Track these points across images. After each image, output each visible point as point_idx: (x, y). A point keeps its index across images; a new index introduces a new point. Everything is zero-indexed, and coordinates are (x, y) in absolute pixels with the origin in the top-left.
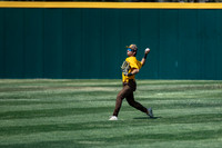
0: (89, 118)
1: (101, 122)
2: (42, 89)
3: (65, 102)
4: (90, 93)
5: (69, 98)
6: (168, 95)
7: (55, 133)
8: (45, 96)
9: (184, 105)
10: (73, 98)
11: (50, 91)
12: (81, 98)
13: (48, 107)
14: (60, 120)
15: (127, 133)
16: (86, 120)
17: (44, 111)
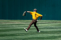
0: (17, 32)
1: (21, 34)
2: (2, 23)
3: (9, 27)
4: (17, 24)
5: (11, 26)
6: (42, 25)
7: (6, 37)
8: (3, 25)
9: (48, 28)
10: (12, 26)
11: (4, 24)
12: (14, 26)
13: (4, 29)
14: (7, 33)
15: (29, 37)
17: (2, 30)
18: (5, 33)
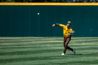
0: (52, 54)
1: (58, 56)
2: (31, 41)
3: (42, 47)
4: (52, 43)
5: (43, 46)
6: (87, 44)
7: (37, 61)
8: (32, 44)
9: (95, 48)
10: (45, 46)
11: (35, 42)
12: (48, 45)
13: (34, 49)
14: (39, 55)
15: (69, 61)
16: (51, 55)
18: (36, 55)
